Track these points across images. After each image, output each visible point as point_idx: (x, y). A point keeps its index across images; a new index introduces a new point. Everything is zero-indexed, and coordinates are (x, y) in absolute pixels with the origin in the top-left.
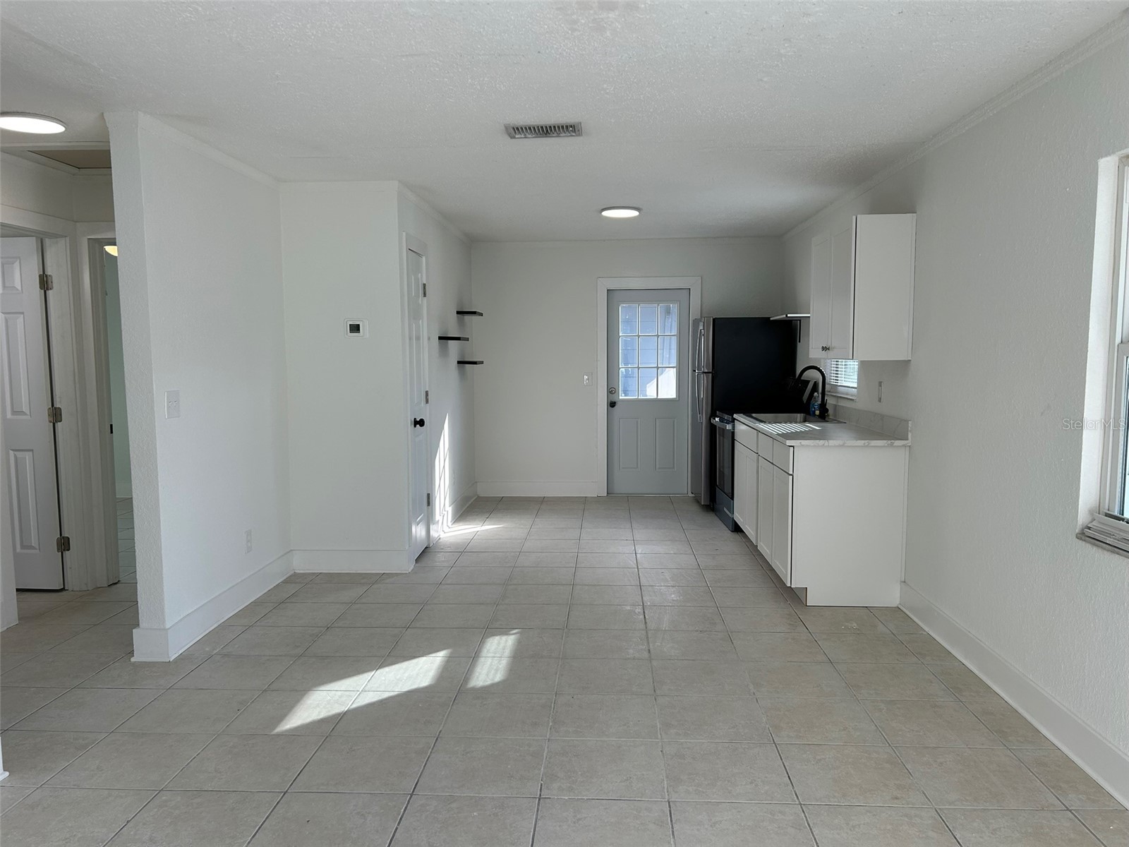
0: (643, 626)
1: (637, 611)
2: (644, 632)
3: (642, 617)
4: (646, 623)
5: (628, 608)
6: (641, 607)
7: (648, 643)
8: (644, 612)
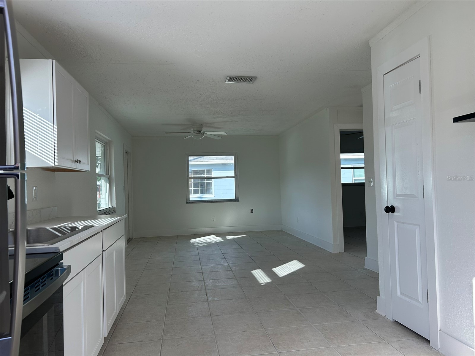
0: (208, 291)
1: (211, 298)
2: (207, 289)
3: (208, 295)
4: (206, 293)
5: (216, 299)
6: (209, 300)
7: (205, 285)
8: (207, 297)
